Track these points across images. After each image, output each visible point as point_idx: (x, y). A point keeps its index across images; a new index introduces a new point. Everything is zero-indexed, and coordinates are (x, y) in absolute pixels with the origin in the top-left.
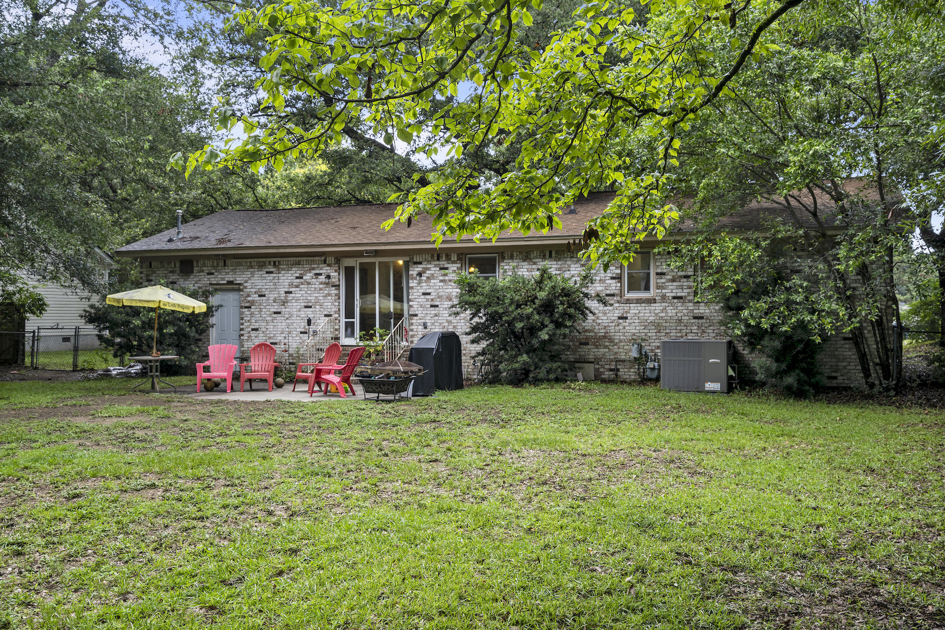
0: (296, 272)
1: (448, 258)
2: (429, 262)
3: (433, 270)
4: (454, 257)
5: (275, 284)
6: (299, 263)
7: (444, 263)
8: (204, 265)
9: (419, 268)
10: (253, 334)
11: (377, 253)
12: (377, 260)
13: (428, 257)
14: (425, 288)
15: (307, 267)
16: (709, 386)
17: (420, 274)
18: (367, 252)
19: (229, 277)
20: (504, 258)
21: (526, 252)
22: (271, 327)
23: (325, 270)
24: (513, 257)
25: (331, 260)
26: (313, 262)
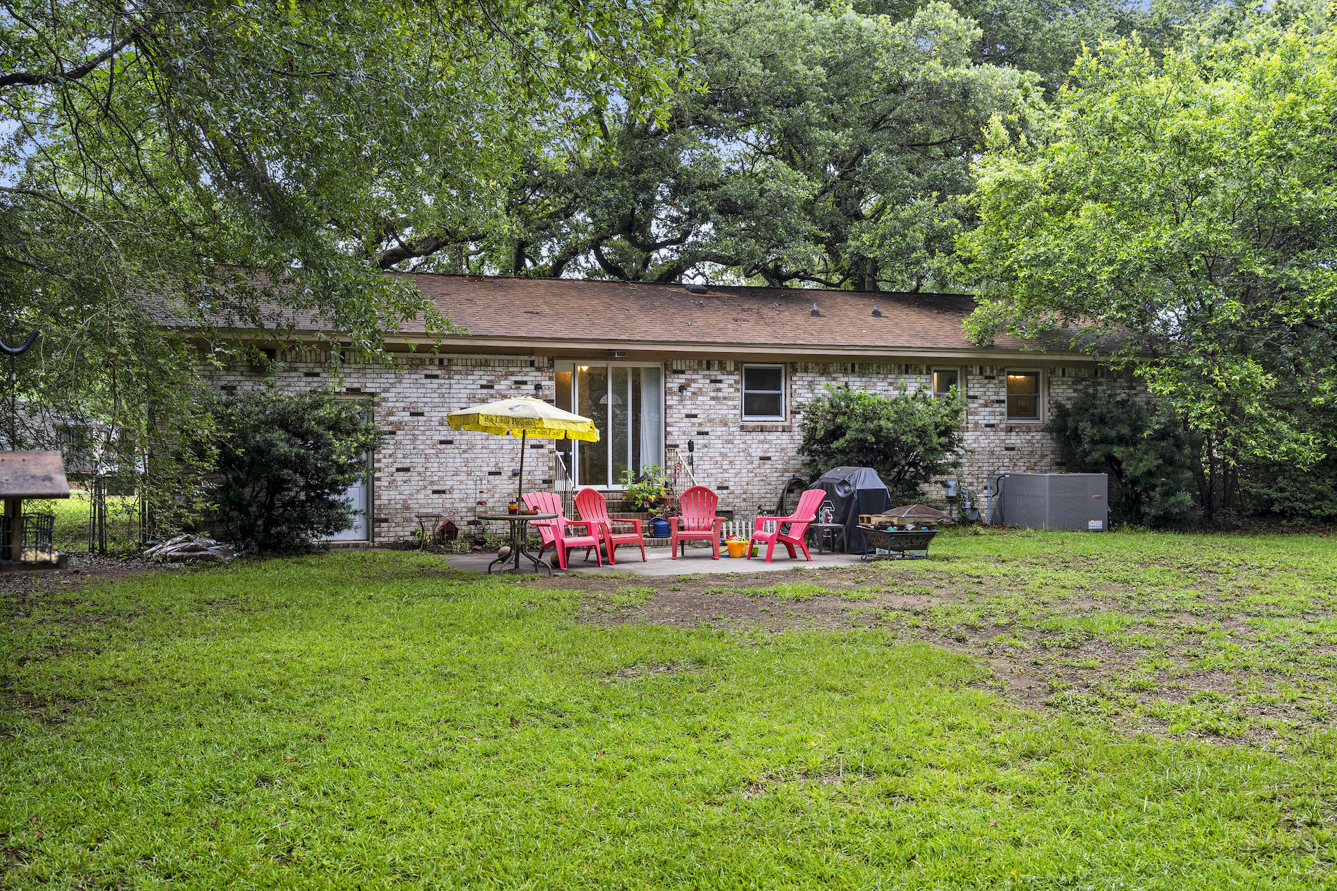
0: (481, 377)
1: (722, 367)
2: (696, 371)
3: (701, 381)
4: (730, 366)
5: (442, 395)
6: (486, 364)
7: (716, 374)
8: (299, 357)
9: (681, 379)
10: (400, 477)
13: (696, 364)
14: (689, 407)
15: (501, 370)
16: (1092, 523)
17: (682, 388)
20: (795, 371)
21: (824, 365)
22: (434, 465)
23: (532, 376)
24: (806, 370)
25: (542, 361)
26: (509, 364)
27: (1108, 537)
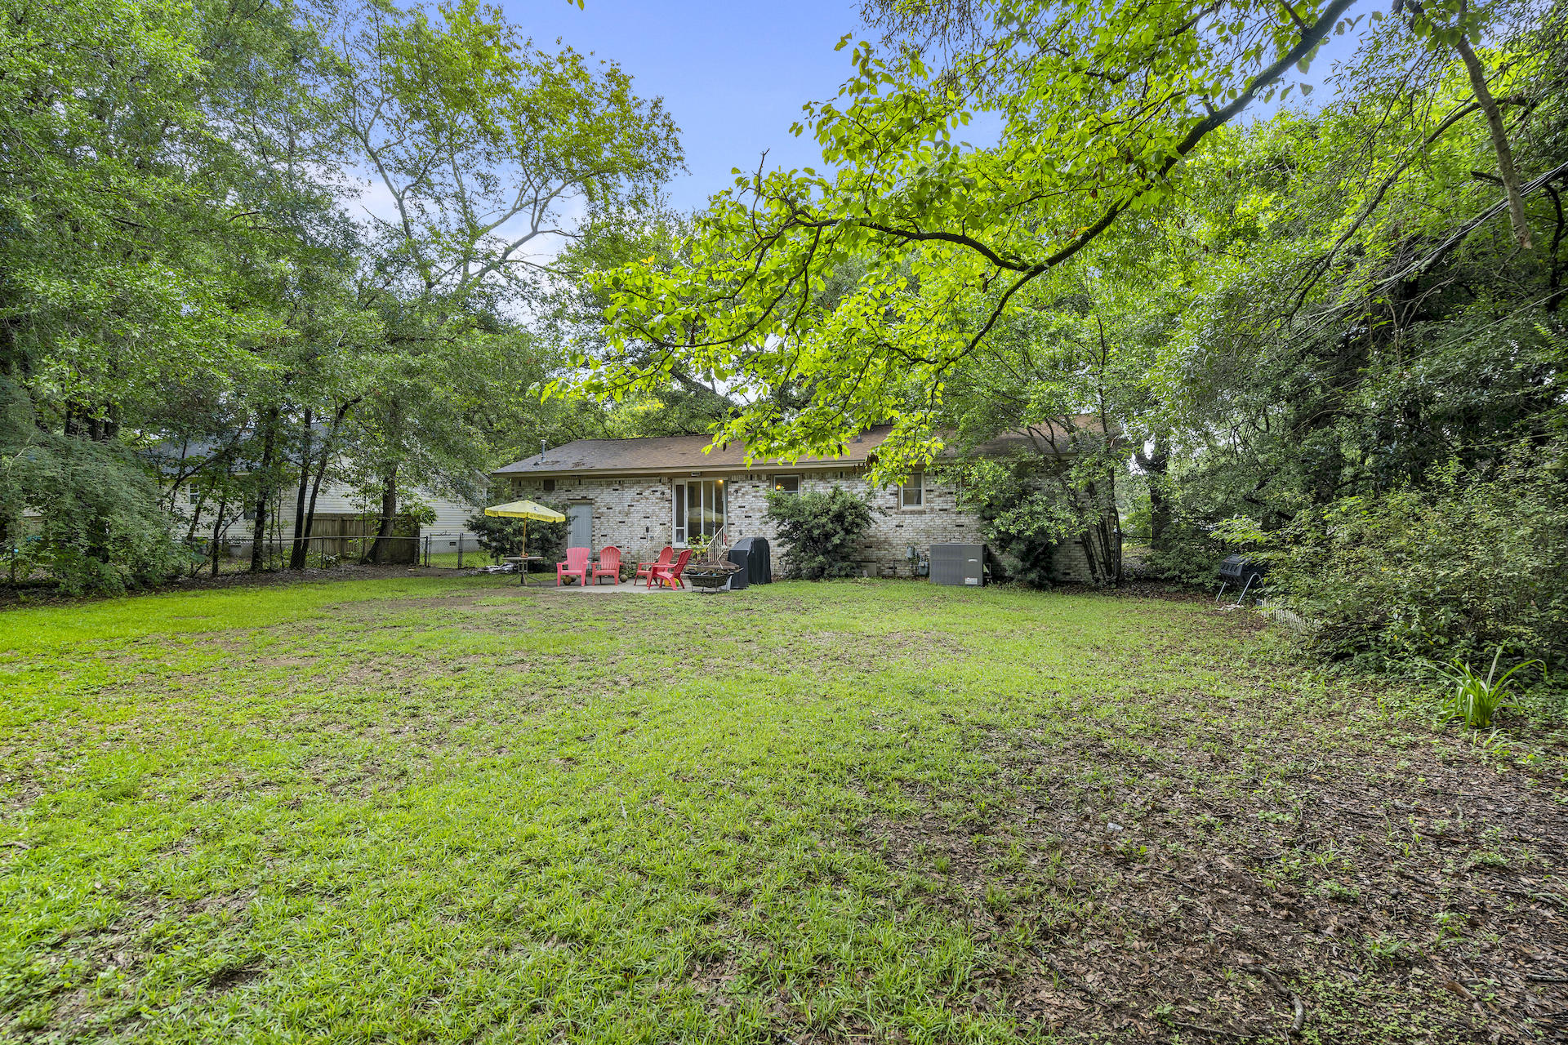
0: (637, 489)
1: (759, 478)
2: (744, 481)
3: (747, 487)
4: (764, 477)
5: (620, 499)
6: (639, 482)
7: (755, 482)
8: (563, 484)
9: (736, 486)
10: (603, 539)
11: (701, 474)
12: (702, 480)
13: (744, 477)
14: (740, 502)
15: (646, 485)
16: (968, 581)
17: (736, 491)
19: (583, 494)
20: (804, 478)
21: (822, 474)
22: (617, 534)
23: (660, 488)
24: (810, 478)
25: (665, 479)
26: (651, 481)
27: (980, 591)
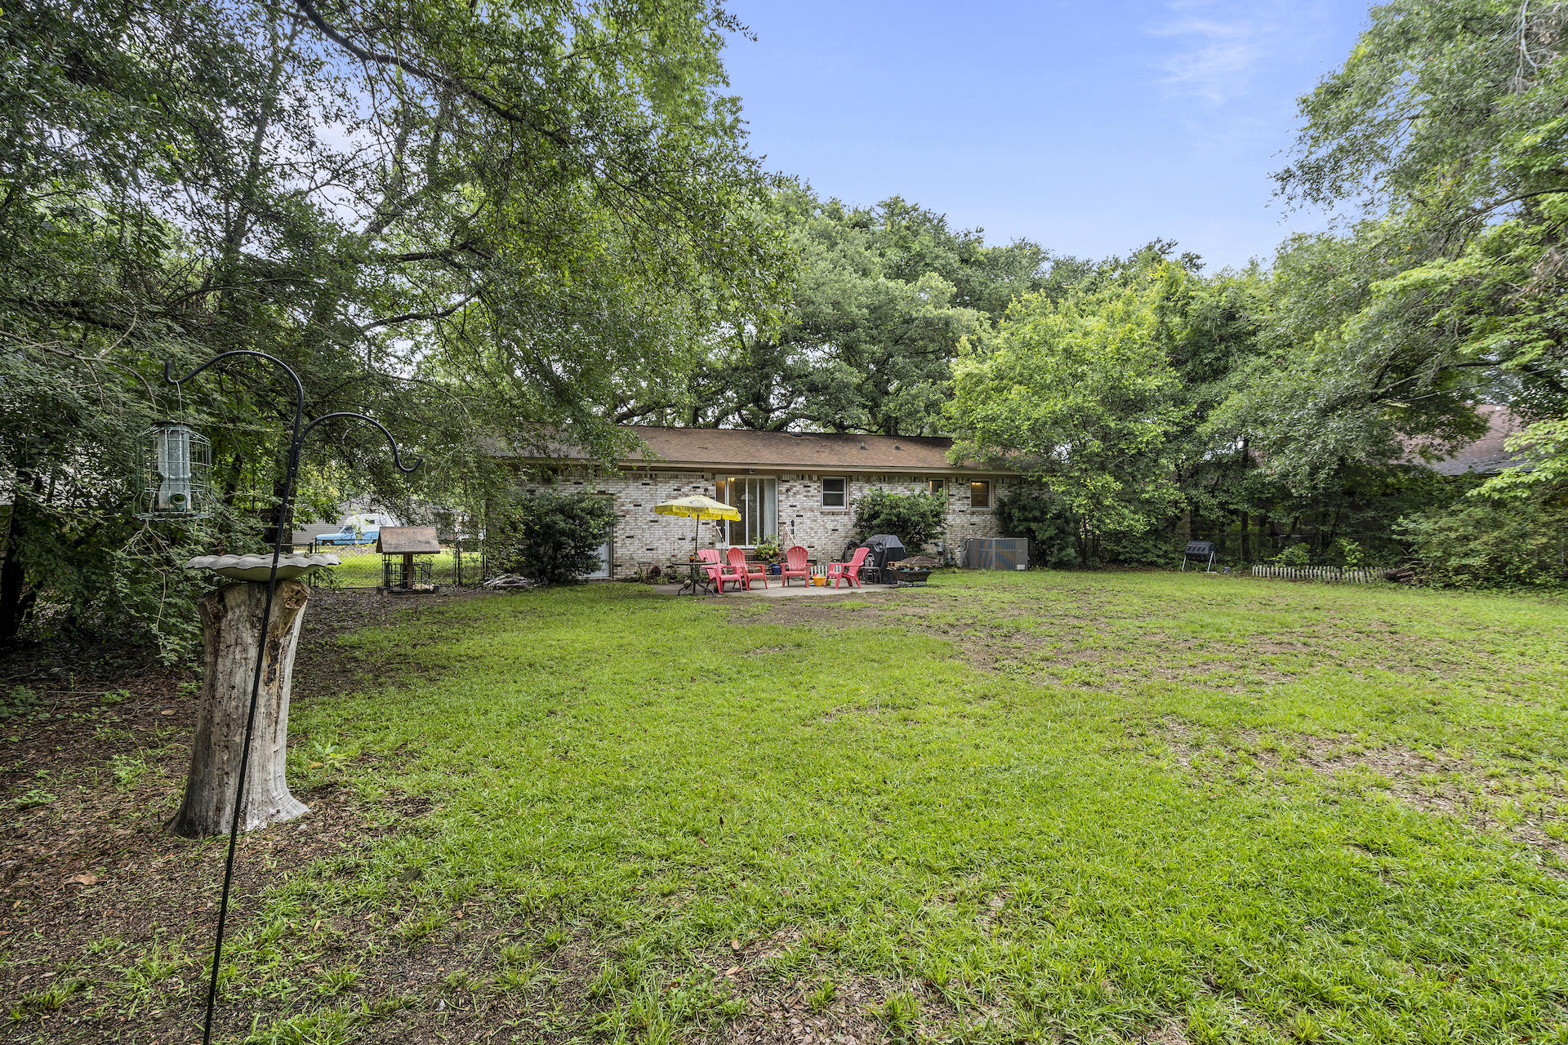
0: (674, 484)
1: (810, 479)
2: (795, 481)
3: (798, 486)
4: (815, 478)
5: (652, 495)
6: (677, 477)
7: (807, 482)
8: (570, 474)
9: (787, 485)
10: (628, 541)
11: (745, 472)
12: (748, 477)
13: (795, 477)
14: (792, 501)
15: (685, 480)
16: (1019, 567)
17: (788, 490)
18: (753, 470)
19: (601, 487)
20: (852, 480)
21: (868, 477)
22: (647, 534)
23: (703, 484)
24: (858, 480)
25: (708, 475)
26: (690, 477)
27: (1028, 574)
